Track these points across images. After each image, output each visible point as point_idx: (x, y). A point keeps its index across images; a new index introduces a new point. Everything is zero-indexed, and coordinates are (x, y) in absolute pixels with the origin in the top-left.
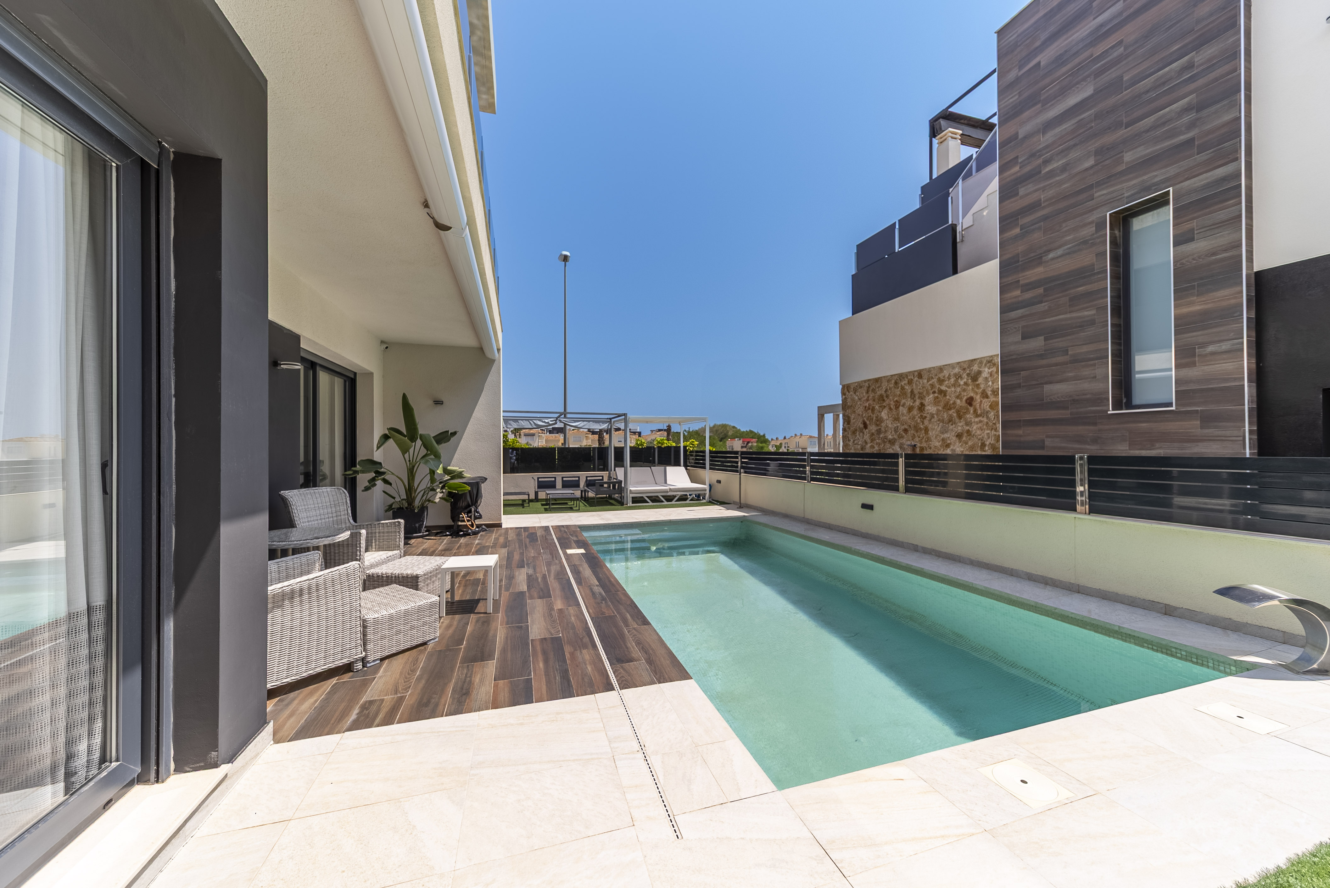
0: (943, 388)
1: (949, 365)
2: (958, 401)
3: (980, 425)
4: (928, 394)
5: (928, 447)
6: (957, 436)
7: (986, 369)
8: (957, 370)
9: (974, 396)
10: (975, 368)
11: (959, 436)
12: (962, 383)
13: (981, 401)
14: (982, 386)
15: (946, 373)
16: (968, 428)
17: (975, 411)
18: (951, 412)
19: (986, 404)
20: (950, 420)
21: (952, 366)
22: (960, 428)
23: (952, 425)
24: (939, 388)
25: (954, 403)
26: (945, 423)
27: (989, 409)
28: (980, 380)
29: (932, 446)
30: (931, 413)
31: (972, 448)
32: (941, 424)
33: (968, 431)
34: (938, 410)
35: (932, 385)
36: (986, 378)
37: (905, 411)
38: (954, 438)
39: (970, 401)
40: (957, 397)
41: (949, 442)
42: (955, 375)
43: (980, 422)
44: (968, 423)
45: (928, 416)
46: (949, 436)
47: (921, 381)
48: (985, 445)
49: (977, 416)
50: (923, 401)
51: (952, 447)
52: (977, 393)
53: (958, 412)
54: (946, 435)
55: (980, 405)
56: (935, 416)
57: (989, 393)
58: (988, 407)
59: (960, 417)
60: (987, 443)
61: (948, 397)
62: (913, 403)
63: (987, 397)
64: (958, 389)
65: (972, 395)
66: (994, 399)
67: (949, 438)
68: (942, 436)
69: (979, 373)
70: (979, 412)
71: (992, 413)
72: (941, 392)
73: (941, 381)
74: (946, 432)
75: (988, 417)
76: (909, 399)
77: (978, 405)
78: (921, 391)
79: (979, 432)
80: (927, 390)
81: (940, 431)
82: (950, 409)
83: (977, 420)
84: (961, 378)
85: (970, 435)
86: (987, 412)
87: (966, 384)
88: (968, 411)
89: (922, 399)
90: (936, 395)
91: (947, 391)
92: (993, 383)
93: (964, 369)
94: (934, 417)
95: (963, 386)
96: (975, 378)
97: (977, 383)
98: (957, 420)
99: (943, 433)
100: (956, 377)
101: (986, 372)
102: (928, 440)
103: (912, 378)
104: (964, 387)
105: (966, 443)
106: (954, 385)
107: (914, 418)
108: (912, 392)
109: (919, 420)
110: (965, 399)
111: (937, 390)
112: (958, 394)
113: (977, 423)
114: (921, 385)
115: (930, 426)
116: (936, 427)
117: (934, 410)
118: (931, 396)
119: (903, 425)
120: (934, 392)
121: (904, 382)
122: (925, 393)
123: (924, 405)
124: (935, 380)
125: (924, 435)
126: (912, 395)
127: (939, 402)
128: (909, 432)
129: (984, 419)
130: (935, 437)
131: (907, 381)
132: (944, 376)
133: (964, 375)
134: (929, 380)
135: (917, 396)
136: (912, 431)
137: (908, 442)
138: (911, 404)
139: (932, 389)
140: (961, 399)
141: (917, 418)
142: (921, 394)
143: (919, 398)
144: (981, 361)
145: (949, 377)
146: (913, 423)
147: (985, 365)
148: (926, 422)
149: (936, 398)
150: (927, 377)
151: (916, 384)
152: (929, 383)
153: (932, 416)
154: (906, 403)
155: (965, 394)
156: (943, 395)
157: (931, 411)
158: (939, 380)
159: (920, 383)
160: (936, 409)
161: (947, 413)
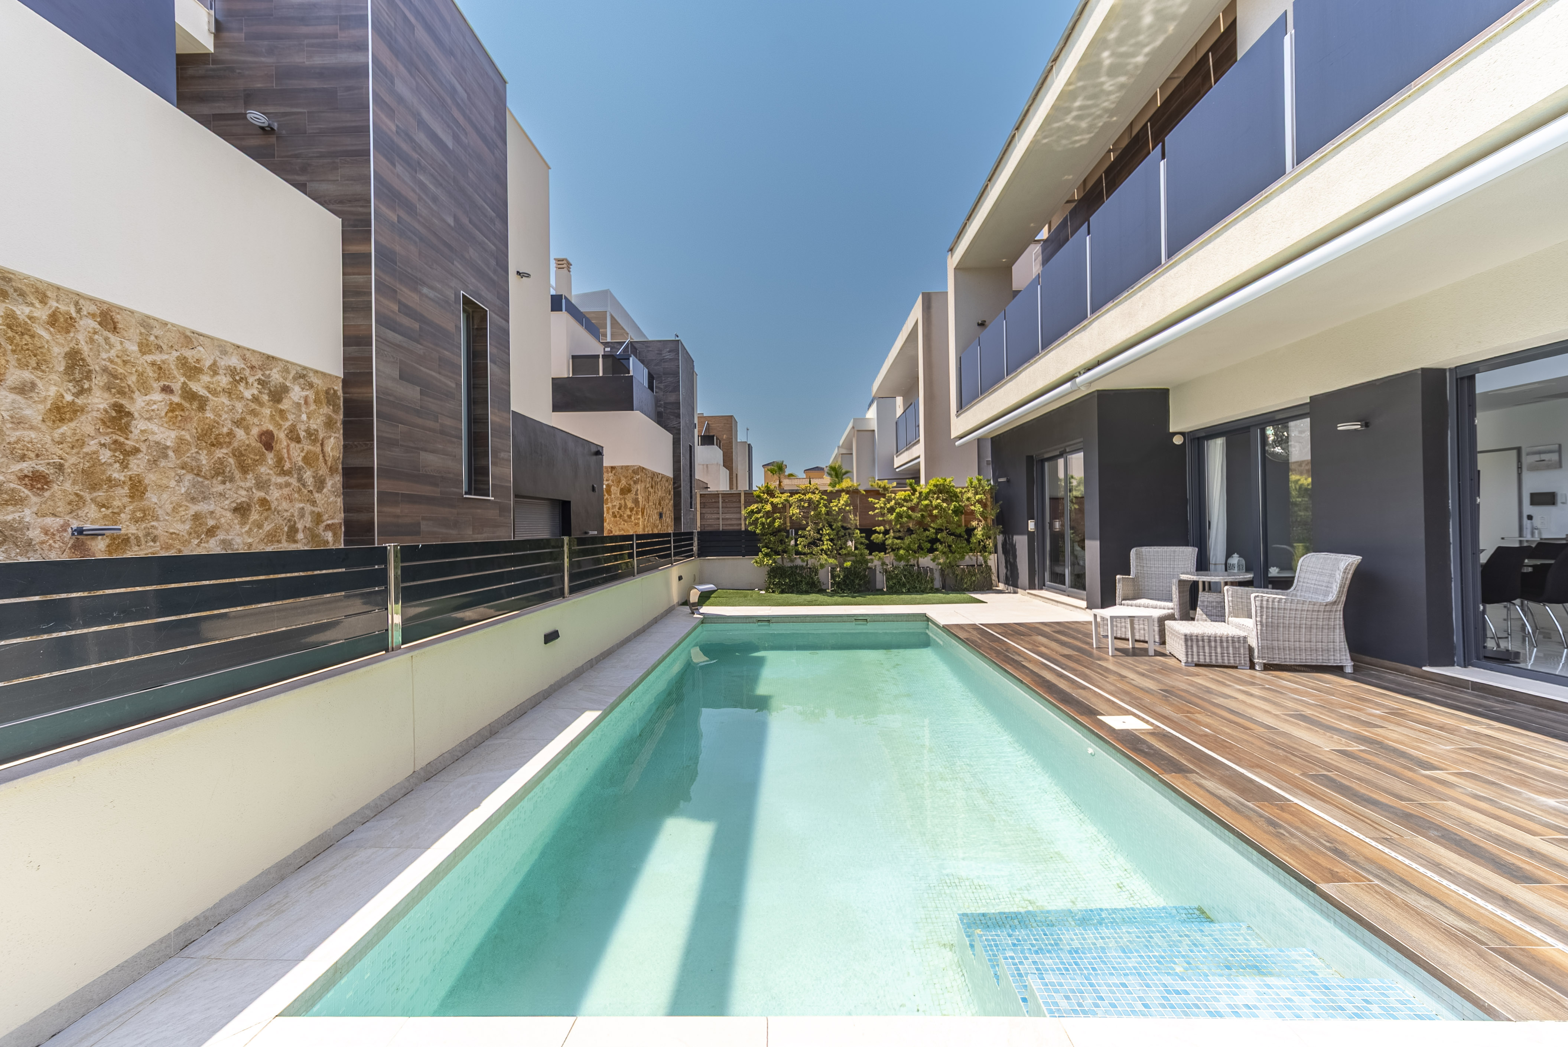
0: (195, 387)
1: (212, 338)
2: (240, 433)
3: (286, 491)
4: (145, 388)
5: (147, 535)
6: (235, 510)
7: (297, 388)
8: (234, 361)
9: (275, 432)
10: (276, 376)
11: (241, 510)
12: (248, 394)
13: (288, 446)
14: (291, 417)
15: (205, 356)
16: (262, 494)
17: (280, 461)
18: (220, 453)
19: (296, 454)
20: (219, 471)
21: (223, 348)
22: (244, 493)
23: (224, 483)
24: (184, 383)
25: (230, 434)
26: (205, 478)
27: (301, 463)
28: (285, 405)
29: (159, 532)
30: (157, 443)
31: (272, 536)
32: (190, 477)
33: (264, 502)
34: (181, 440)
35: (160, 368)
36: (298, 405)
37: (34, 412)
38: (229, 515)
39: (268, 440)
40: (238, 423)
41: (211, 523)
42: (232, 371)
43: (288, 485)
44: (262, 484)
45: (143, 447)
46: (212, 508)
47: (113, 339)
48: (297, 531)
49: (284, 473)
50: (123, 401)
51: (221, 535)
52: (279, 427)
53: (239, 455)
54: (202, 507)
55: (288, 451)
56: (171, 453)
57: (302, 434)
58: (300, 459)
59: (244, 469)
60: (300, 526)
61: (209, 415)
62: (77, 395)
63: (298, 440)
64: (239, 406)
65: (271, 428)
66: (310, 447)
67: (212, 512)
68: (194, 508)
69: (285, 389)
70: (287, 466)
71: (308, 473)
72: (190, 396)
73: (192, 370)
74: (204, 498)
75: (300, 479)
76: (54, 377)
77: (285, 451)
78: (121, 370)
79: (285, 505)
80: (141, 375)
81: (187, 494)
82: (217, 444)
83: (281, 480)
84: (247, 383)
85: (269, 509)
86: (300, 469)
87: (255, 399)
88: (262, 460)
89: (121, 393)
90: (176, 399)
91: (207, 399)
92: (309, 418)
93: (252, 368)
94: (166, 456)
95: (251, 404)
96: (278, 395)
97: (281, 406)
98: (237, 475)
99: (193, 500)
100: (233, 376)
101: (297, 393)
102: (145, 515)
103: (74, 315)
104: (254, 406)
105: (260, 526)
106: (229, 393)
107: (79, 443)
108: (74, 359)
109: (105, 455)
110: (255, 431)
111: (177, 386)
112: (238, 416)
113: (280, 486)
114: (113, 353)
115: (150, 478)
116: (173, 484)
117: (167, 436)
118: (157, 396)
119: (23, 458)
120: (166, 390)
121: (27, 310)
122: (132, 380)
123: (129, 414)
124: (170, 358)
125: (126, 500)
126: (70, 369)
127: (185, 419)
128: (55, 487)
129: (294, 481)
130: (169, 507)
131: (42, 313)
132: (198, 361)
133: (251, 380)
134: (145, 348)
135: (99, 380)
136: (68, 486)
137: (49, 521)
138: (69, 398)
139: (158, 379)
140: (247, 430)
141: (92, 446)
142: (115, 377)
143: (108, 388)
144: (287, 366)
145: (214, 369)
146: (73, 460)
147: (295, 379)
148: (137, 465)
149: (173, 408)
150: (137, 338)
151: (92, 340)
152: (149, 358)
153: (162, 451)
154: (40, 384)
155: (256, 421)
156: (195, 405)
157: (157, 438)
158: (183, 362)
159: (111, 346)
160: (173, 434)
161: (210, 453)
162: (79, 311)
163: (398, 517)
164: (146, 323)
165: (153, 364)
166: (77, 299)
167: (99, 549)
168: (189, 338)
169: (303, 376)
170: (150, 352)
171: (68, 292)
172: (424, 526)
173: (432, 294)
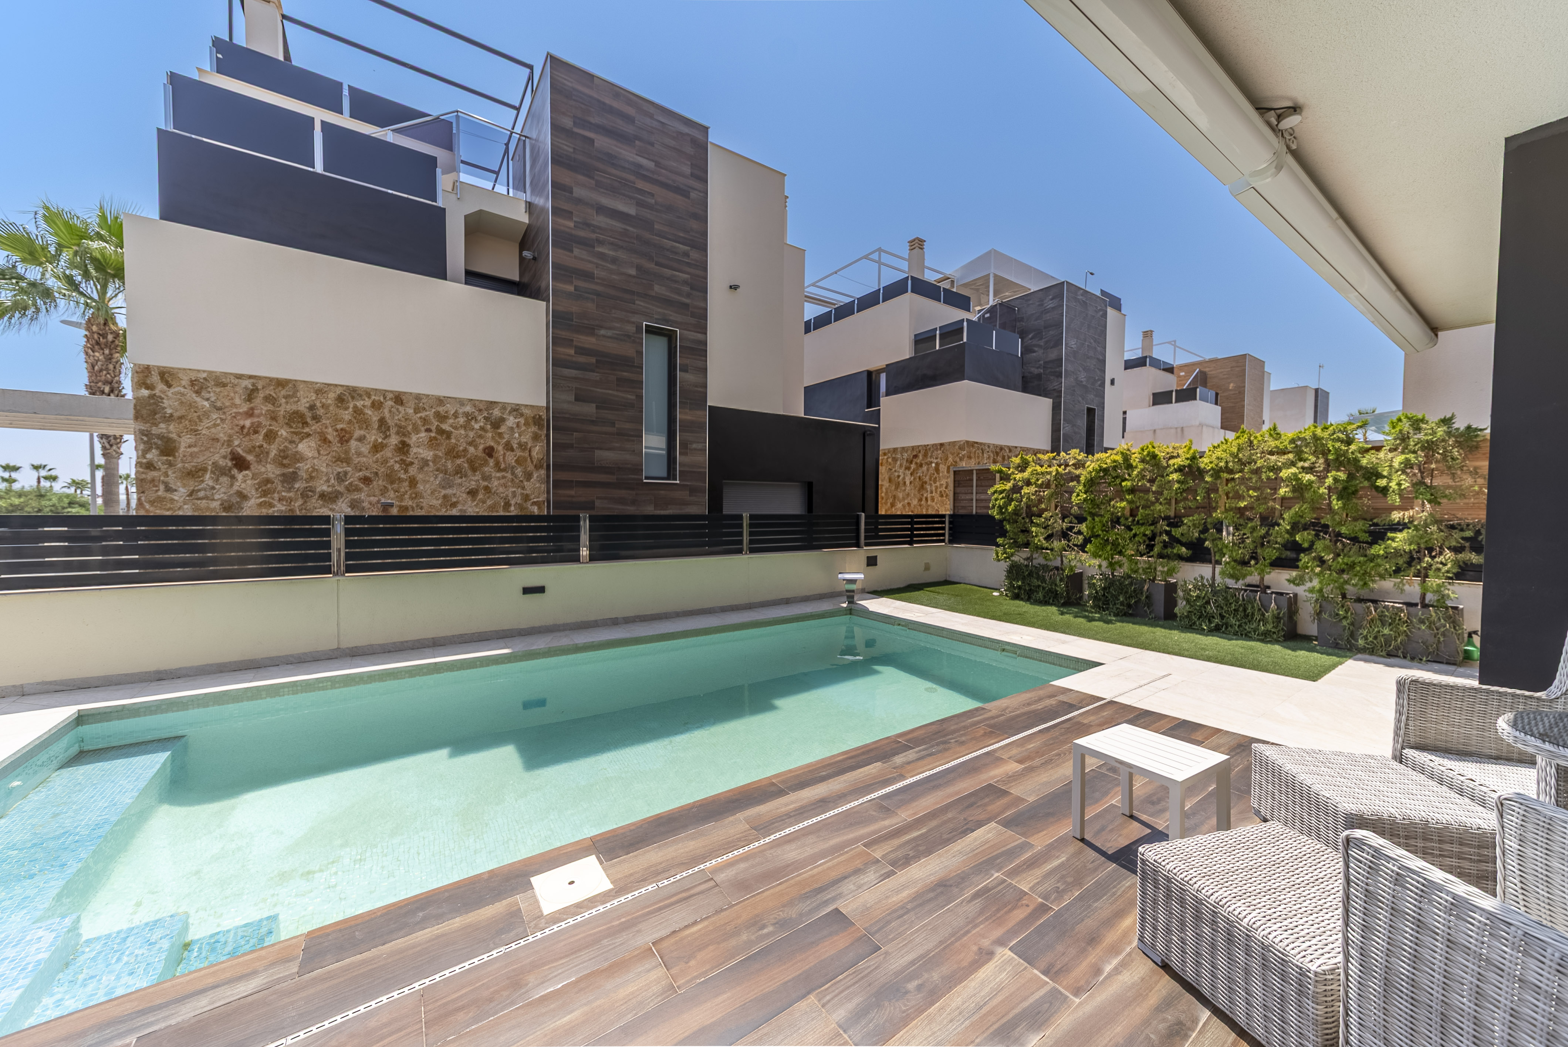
0: (445, 427)
1: (455, 398)
2: (471, 449)
3: (502, 481)
4: (416, 430)
5: (417, 506)
6: (469, 493)
7: (512, 418)
8: (468, 409)
9: (495, 446)
10: (496, 412)
11: (472, 493)
12: (477, 426)
13: (504, 454)
14: (506, 436)
15: (451, 409)
16: (486, 483)
17: (497, 464)
18: (459, 461)
19: (511, 458)
20: (458, 471)
21: (461, 402)
22: (474, 483)
23: (461, 478)
24: (437, 425)
25: (465, 450)
26: (450, 475)
27: (514, 464)
28: (503, 429)
29: (424, 504)
30: (423, 459)
31: (492, 507)
32: (441, 475)
33: (487, 488)
34: (436, 456)
35: (425, 419)
36: (512, 428)
37: (365, 449)
38: (464, 495)
39: (490, 452)
40: (470, 444)
41: (454, 500)
42: (466, 415)
43: (504, 477)
44: (486, 478)
45: (416, 461)
46: (454, 492)
47: (401, 408)
48: (510, 505)
49: (500, 470)
50: (405, 439)
51: (460, 507)
52: (499, 443)
53: (471, 462)
54: (449, 491)
55: (504, 458)
56: (431, 463)
57: (515, 446)
58: (514, 461)
59: (474, 470)
60: (513, 502)
61: (453, 441)
62: (384, 439)
63: (512, 450)
64: (471, 434)
65: (492, 444)
66: (521, 453)
67: (454, 494)
68: (443, 492)
69: (503, 420)
70: (503, 466)
71: (519, 469)
72: (441, 432)
73: (441, 417)
74: (450, 487)
75: (513, 474)
76: (374, 431)
77: (501, 457)
78: (403, 424)
79: (501, 489)
80: (414, 424)
81: (440, 484)
82: (458, 457)
83: (498, 475)
84: (476, 420)
85: (490, 492)
86: (513, 467)
87: (482, 428)
88: (486, 463)
89: (404, 435)
90: (433, 435)
91: (451, 432)
92: (520, 435)
93: (480, 410)
94: (428, 465)
96: (497, 424)
97: (500, 431)
98: (470, 473)
99: (444, 488)
100: (467, 417)
101: (511, 421)
102: (417, 496)
103: (381, 400)
104: (480, 432)
105: (484, 502)
106: (465, 427)
107: (385, 462)
108: (382, 421)
109: (397, 467)
110: (481, 447)
111: (433, 428)
112: (470, 440)
113: (499, 479)
114: (401, 415)
115: (420, 477)
116: (432, 479)
117: (428, 454)
118: (423, 434)
119: (361, 470)
120: (428, 430)
121: (362, 403)
122: (410, 428)
123: (409, 445)
124: (430, 413)
125: (407, 488)
126: (380, 427)
127: (438, 445)
128: (375, 483)
129: (509, 475)
130: (429, 492)
131: (368, 403)
132: (446, 412)
133: (479, 418)
134: (417, 410)
135: (393, 430)
136: (380, 482)
137: (372, 498)
138: (380, 440)
139: (424, 425)
140: (476, 447)
141: (392, 462)
142: (401, 427)
143: (398, 433)
144: (504, 406)
145: (456, 414)
146: (383, 470)
147: (510, 412)
148: (413, 471)
149: (431, 439)
150: (413, 406)
151: (390, 411)
152: (419, 415)
153: (425, 463)
154: (368, 436)
155: (482, 441)
156: (445, 436)
157: (422, 456)
158: (437, 415)
159: (400, 412)
160: (431, 453)
161: (453, 462)
162: (385, 398)
163: (573, 497)
164: (418, 397)
165: (421, 418)
166: (384, 393)
167: (394, 511)
168: (441, 401)
169: (516, 410)
170: (420, 412)
171: (380, 390)
172: (598, 503)
173: (609, 333)
